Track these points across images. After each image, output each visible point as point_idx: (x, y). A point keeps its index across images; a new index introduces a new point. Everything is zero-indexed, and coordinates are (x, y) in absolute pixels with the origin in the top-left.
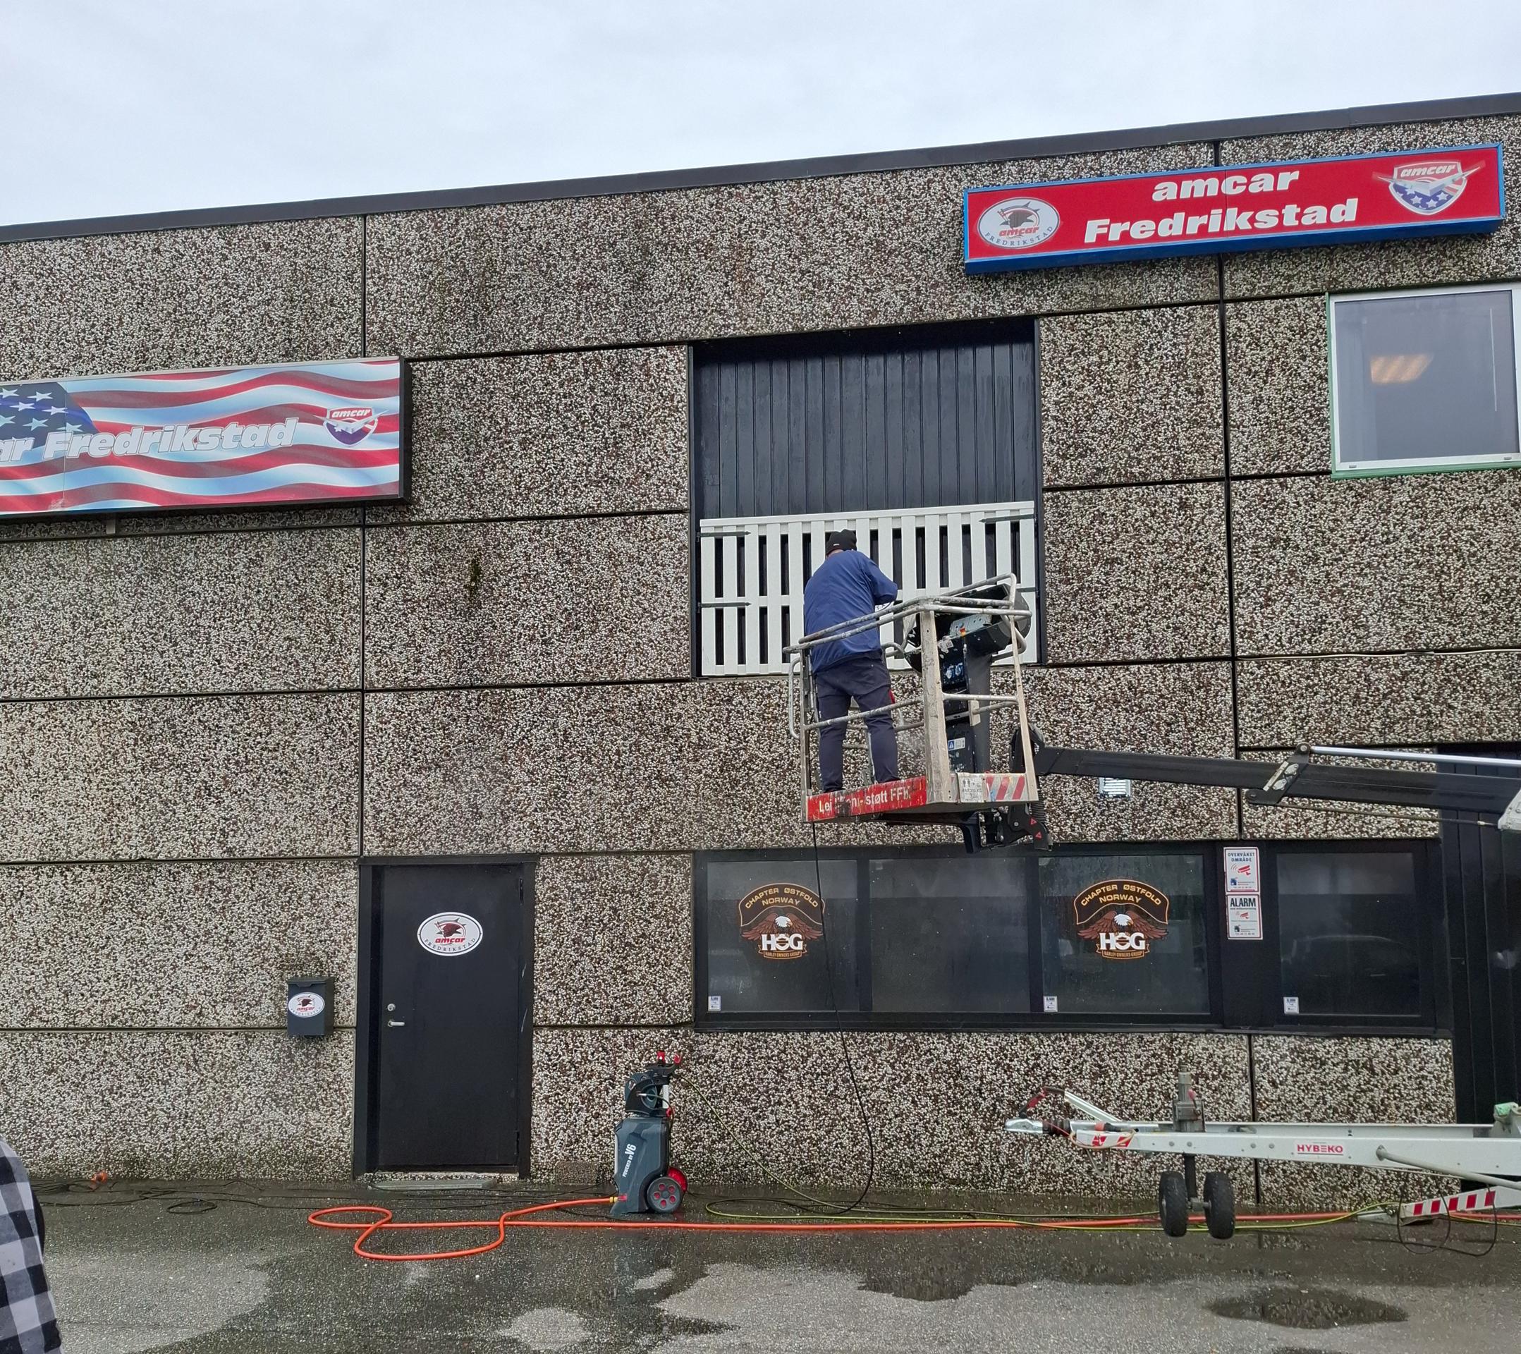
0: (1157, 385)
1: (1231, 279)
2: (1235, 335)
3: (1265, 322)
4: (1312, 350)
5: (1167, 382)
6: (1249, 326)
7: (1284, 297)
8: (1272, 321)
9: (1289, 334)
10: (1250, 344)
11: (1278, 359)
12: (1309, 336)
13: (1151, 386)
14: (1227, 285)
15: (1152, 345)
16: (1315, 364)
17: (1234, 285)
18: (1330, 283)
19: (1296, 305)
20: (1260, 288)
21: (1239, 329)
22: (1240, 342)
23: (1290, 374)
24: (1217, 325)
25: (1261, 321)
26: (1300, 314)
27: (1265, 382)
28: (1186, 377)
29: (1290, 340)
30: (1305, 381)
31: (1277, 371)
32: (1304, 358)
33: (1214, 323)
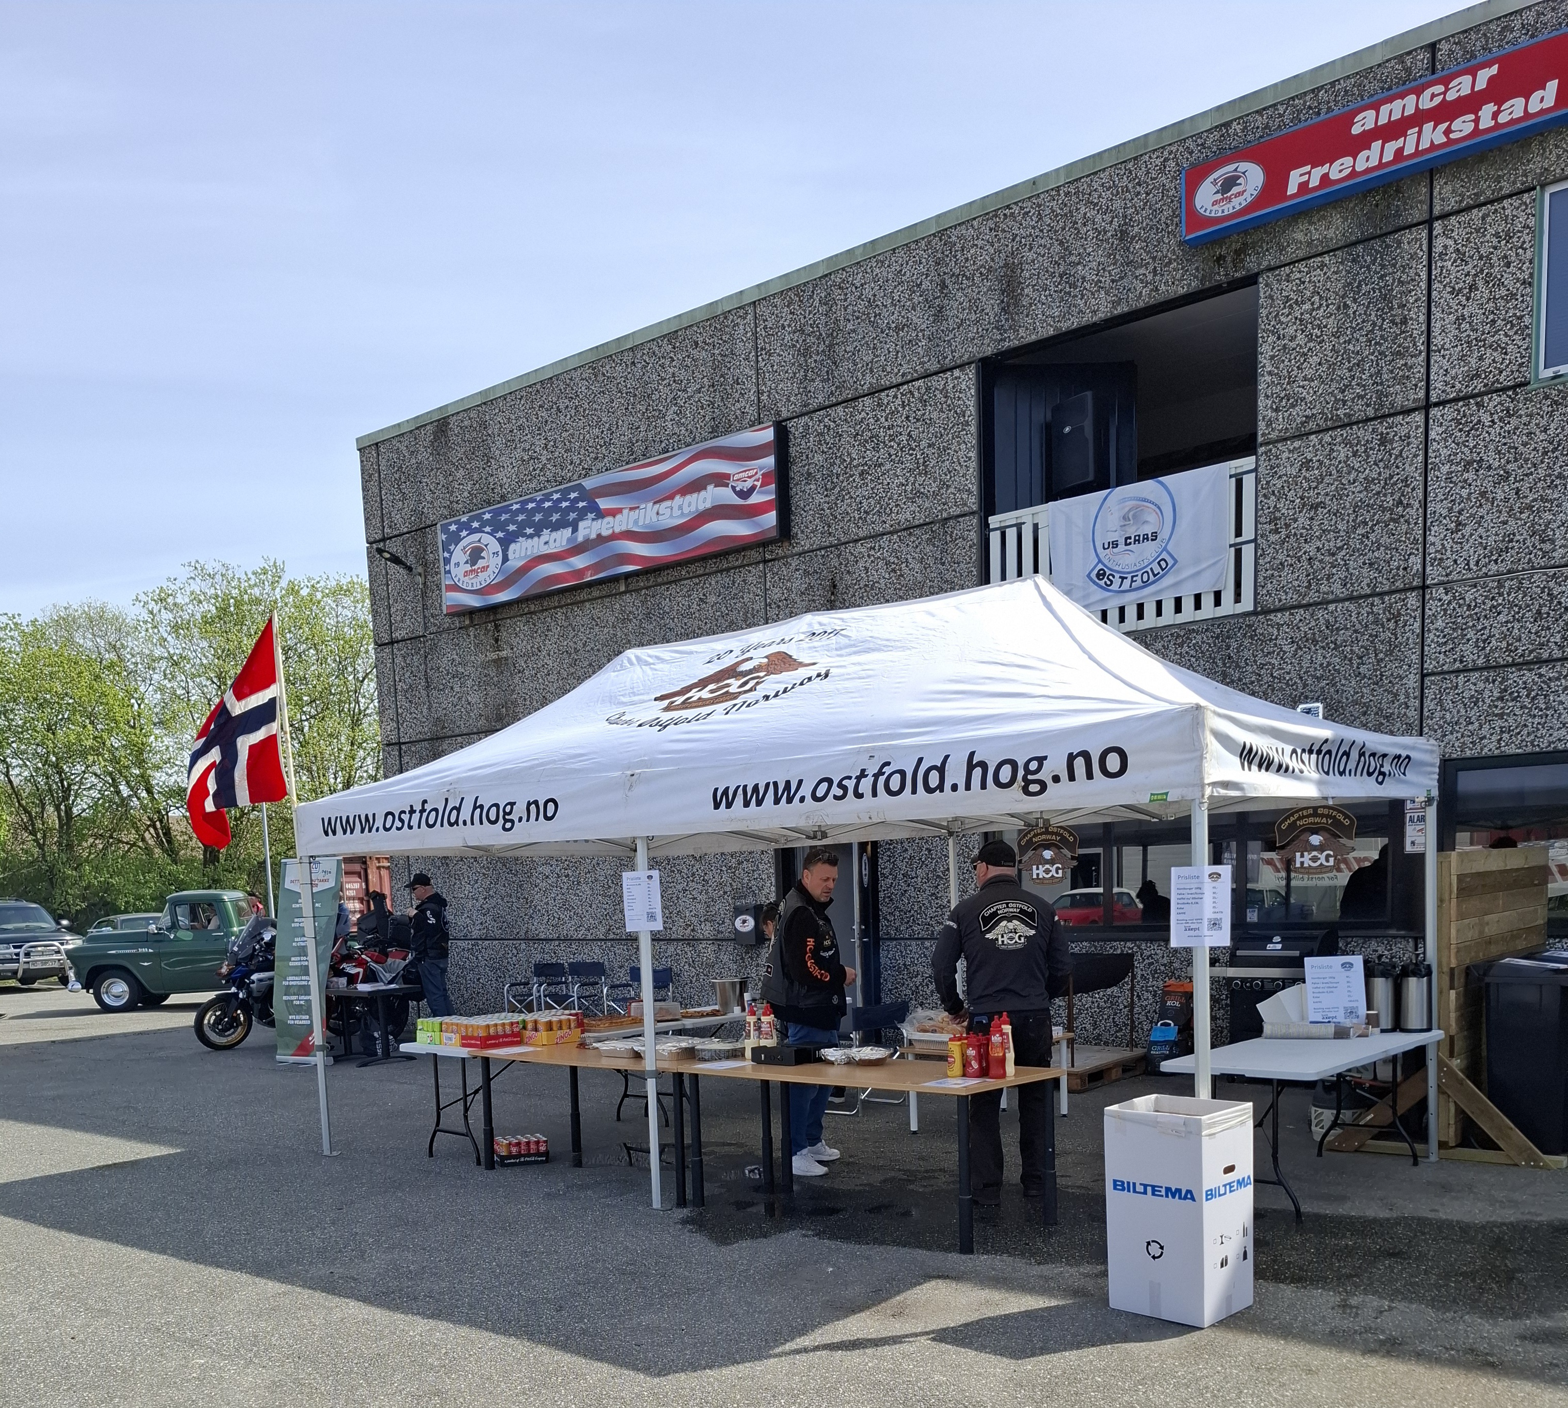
0: (1363, 322)
1: (1440, 194)
2: (1441, 254)
3: (1471, 233)
4: (1517, 254)
5: (1373, 317)
6: (1455, 241)
7: (1491, 202)
8: (1477, 231)
9: (1495, 240)
10: (1455, 261)
11: (1482, 271)
12: (1515, 239)
13: (1358, 324)
14: (1436, 201)
15: (1360, 282)
16: (1520, 269)
17: (1443, 200)
18: (1542, 174)
19: (1503, 208)
20: (1469, 197)
21: (1445, 247)
22: (1446, 261)
23: (1494, 285)
24: (1425, 248)
25: (1467, 234)
26: (1507, 216)
27: (1468, 299)
28: (1391, 309)
29: (1495, 248)
30: (1508, 290)
31: (1480, 284)
32: (1508, 265)
33: (1421, 245)
